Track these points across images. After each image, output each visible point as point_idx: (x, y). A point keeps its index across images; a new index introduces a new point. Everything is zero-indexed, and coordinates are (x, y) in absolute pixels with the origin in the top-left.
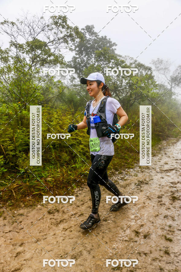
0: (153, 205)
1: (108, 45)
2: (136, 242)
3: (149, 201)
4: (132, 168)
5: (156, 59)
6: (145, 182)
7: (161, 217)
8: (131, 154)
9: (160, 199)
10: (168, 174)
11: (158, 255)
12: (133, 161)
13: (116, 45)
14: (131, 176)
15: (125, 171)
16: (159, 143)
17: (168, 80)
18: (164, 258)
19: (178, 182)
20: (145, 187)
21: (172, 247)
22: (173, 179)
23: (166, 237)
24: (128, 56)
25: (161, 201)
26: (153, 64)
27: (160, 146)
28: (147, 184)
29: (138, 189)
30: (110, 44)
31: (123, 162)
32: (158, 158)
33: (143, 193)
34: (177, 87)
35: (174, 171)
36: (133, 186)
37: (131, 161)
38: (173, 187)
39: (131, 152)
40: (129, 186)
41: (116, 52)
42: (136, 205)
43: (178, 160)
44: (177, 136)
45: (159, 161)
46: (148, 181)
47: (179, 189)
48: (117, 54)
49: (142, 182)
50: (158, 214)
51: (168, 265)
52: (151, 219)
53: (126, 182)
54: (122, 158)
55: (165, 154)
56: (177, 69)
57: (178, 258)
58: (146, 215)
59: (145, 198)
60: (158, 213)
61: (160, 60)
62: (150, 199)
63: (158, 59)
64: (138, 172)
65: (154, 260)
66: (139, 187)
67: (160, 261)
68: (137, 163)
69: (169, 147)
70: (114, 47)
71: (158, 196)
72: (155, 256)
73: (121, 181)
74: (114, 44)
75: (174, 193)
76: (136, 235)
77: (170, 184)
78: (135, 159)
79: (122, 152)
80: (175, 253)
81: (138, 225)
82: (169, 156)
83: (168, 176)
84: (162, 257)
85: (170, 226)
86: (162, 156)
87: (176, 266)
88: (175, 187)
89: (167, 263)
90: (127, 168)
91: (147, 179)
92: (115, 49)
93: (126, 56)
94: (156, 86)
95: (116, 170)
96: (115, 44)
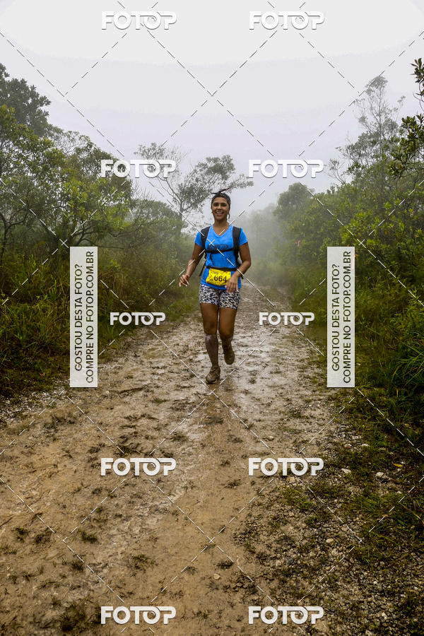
0: (75, 468)
1: (30, 101)
2: (15, 553)
3: (67, 461)
4: (46, 391)
5: (149, 146)
6: (69, 419)
7: (88, 492)
8: (52, 359)
9: (92, 456)
10: (127, 399)
11: (57, 575)
12: (52, 373)
13: (48, 103)
14: (41, 407)
15: (26, 396)
16: (130, 333)
17: (174, 193)
18: (70, 579)
19: (143, 416)
20: (64, 430)
21: (92, 554)
22: (133, 409)
23: (84, 534)
24: (77, 133)
25: (96, 459)
26: (143, 155)
27: (130, 339)
28: (73, 423)
29: (48, 436)
30: (33, 101)
31: (29, 376)
32: (117, 365)
33: (57, 444)
34: (193, 211)
35: (141, 393)
36: (39, 430)
37: (47, 375)
38: (129, 427)
39: (53, 354)
40: (28, 430)
41: (50, 120)
42: (35, 473)
43: (158, 368)
44: (178, 318)
45: (115, 373)
46: (74, 418)
47: (139, 430)
48: (51, 125)
49: (60, 421)
50: (80, 486)
51: (74, 591)
52: (61, 500)
53: (26, 421)
54: (27, 369)
55: (136, 356)
56: (195, 171)
57: (99, 574)
58: (54, 491)
59: (61, 455)
60: (82, 485)
61: (157, 148)
62: (70, 456)
63: (152, 144)
64: (59, 398)
65: (44, 586)
66: (53, 430)
67: (57, 586)
68: (61, 378)
69: (149, 341)
70: (44, 108)
71: (89, 449)
72: (49, 577)
73: (12, 420)
74: (44, 99)
75: (127, 440)
76: (19, 538)
77: (123, 419)
78: (59, 369)
79: (31, 355)
80: (94, 565)
81: (29, 516)
82: (142, 361)
83: (125, 403)
84: (64, 577)
85: (100, 510)
86: (127, 360)
87: (90, 590)
88: (134, 427)
89: (73, 588)
90: (35, 390)
91: (74, 414)
92: (47, 114)
93: (70, 132)
94: (133, 204)
95: (6, 396)
96: (44, 101)
